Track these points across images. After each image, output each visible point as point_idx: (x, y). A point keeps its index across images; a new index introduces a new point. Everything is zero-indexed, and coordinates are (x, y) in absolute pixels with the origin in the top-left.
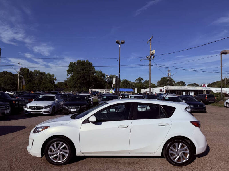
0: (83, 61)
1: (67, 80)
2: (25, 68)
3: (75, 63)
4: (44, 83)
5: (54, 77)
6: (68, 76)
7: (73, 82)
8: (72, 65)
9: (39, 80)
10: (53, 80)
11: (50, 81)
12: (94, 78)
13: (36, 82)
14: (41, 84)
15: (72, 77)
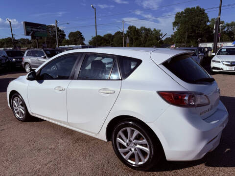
0: (192, 8)
1: (173, 34)
2: (132, 26)
3: (182, 12)
4: (150, 40)
5: (161, 33)
6: (173, 29)
7: (179, 36)
8: (178, 16)
9: (145, 37)
10: (159, 36)
11: (156, 37)
12: (205, 28)
13: (142, 39)
14: (146, 41)
15: (178, 30)
